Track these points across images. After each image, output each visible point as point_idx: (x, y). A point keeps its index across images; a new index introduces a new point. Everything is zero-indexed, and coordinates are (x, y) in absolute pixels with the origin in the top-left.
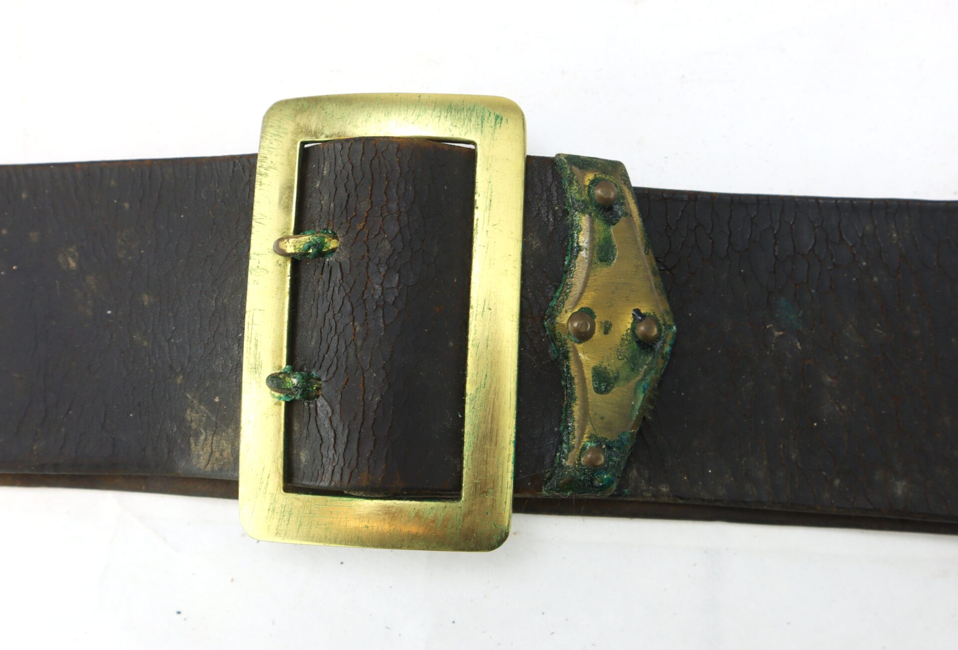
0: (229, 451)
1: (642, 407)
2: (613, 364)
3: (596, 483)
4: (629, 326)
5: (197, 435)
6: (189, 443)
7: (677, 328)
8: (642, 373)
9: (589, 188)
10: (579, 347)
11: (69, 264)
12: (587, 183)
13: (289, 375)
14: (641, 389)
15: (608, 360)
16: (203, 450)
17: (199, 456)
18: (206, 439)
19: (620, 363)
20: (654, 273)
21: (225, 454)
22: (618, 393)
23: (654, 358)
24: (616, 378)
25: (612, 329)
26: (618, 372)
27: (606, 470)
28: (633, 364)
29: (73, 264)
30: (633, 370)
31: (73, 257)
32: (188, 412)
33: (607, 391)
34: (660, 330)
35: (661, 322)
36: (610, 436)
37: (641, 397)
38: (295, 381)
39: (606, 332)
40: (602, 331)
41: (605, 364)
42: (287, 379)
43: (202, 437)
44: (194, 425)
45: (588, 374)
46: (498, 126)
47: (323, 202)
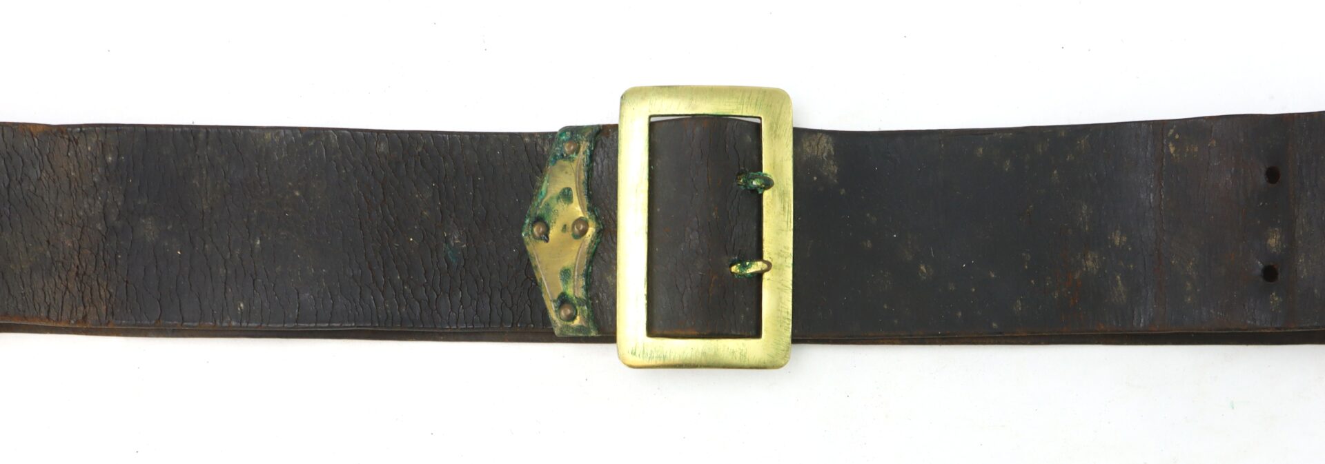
0: (804, 145)
1: (542, 182)
2: (560, 207)
3: (569, 133)
4: (551, 231)
5: (829, 156)
6: (835, 150)
7: (521, 234)
8: (543, 203)
9: (576, 314)
10: (581, 215)
11: (926, 268)
12: (578, 317)
13: (758, 187)
14: (543, 194)
15: (563, 209)
16: (825, 147)
17: (827, 143)
18: (822, 154)
19: (556, 208)
20: (536, 267)
21: (808, 144)
22: (556, 189)
23: (536, 214)
24: (558, 198)
25: (561, 228)
26: (557, 201)
27: (564, 141)
28: (548, 207)
29: (923, 268)
30: (548, 205)
31: (922, 272)
32: (836, 171)
33: (564, 190)
34: (532, 231)
35: (531, 237)
36: (561, 162)
37: (543, 189)
38: (754, 183)
39: (565, 226)
40: (567, 226)
41: (565, 206)
42: (759, 184)
43: (825, 154)
44: (831, 162)
45: (575, 198)
46: (634, 349)
47: (743, 296)
